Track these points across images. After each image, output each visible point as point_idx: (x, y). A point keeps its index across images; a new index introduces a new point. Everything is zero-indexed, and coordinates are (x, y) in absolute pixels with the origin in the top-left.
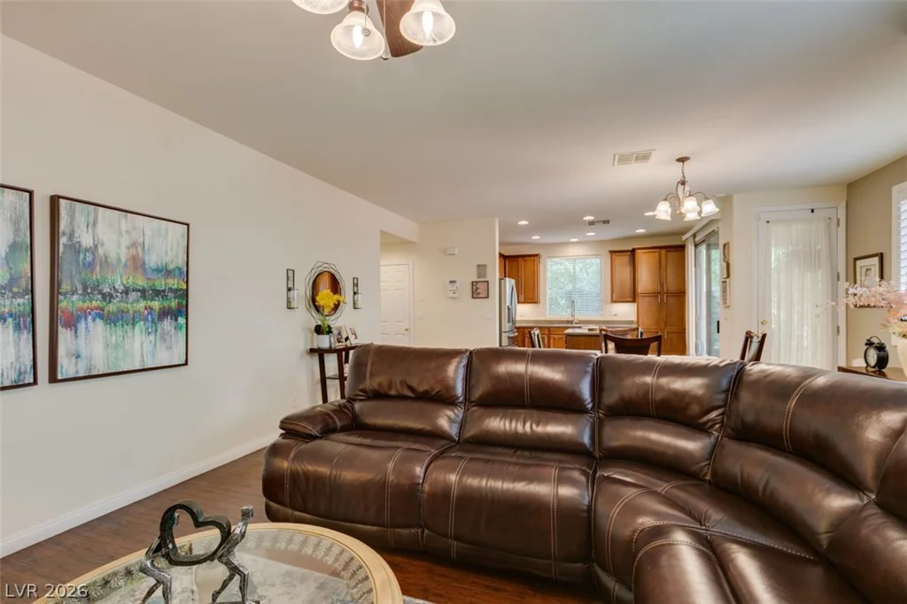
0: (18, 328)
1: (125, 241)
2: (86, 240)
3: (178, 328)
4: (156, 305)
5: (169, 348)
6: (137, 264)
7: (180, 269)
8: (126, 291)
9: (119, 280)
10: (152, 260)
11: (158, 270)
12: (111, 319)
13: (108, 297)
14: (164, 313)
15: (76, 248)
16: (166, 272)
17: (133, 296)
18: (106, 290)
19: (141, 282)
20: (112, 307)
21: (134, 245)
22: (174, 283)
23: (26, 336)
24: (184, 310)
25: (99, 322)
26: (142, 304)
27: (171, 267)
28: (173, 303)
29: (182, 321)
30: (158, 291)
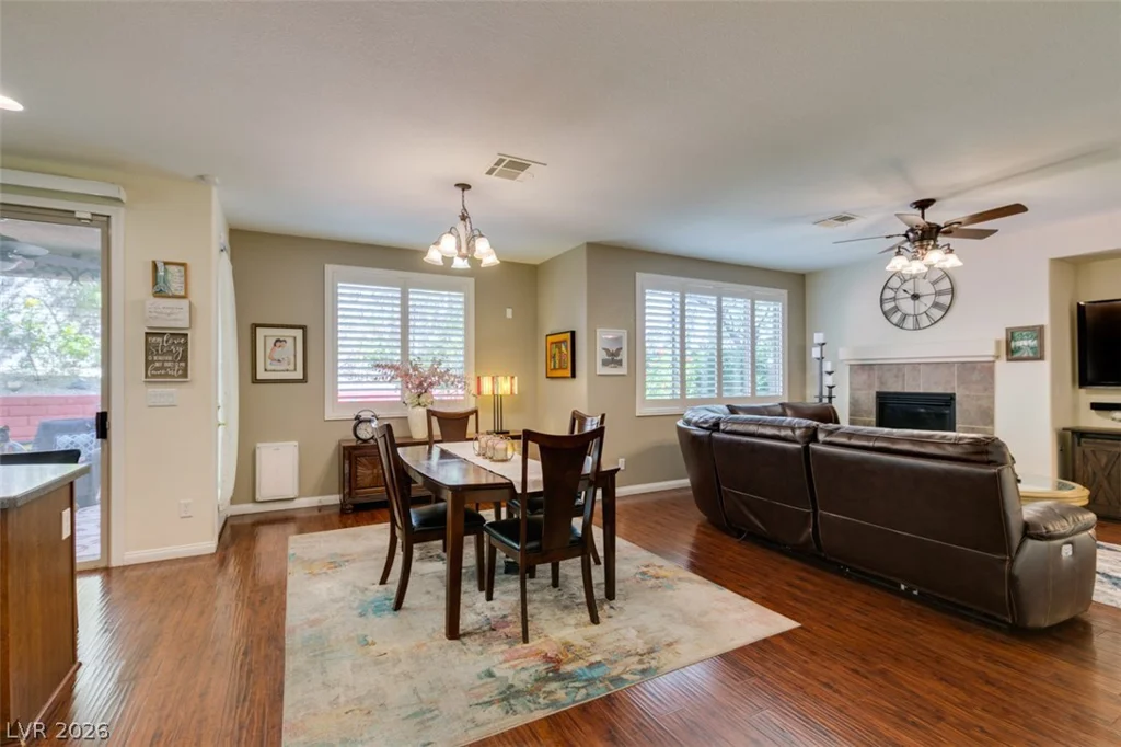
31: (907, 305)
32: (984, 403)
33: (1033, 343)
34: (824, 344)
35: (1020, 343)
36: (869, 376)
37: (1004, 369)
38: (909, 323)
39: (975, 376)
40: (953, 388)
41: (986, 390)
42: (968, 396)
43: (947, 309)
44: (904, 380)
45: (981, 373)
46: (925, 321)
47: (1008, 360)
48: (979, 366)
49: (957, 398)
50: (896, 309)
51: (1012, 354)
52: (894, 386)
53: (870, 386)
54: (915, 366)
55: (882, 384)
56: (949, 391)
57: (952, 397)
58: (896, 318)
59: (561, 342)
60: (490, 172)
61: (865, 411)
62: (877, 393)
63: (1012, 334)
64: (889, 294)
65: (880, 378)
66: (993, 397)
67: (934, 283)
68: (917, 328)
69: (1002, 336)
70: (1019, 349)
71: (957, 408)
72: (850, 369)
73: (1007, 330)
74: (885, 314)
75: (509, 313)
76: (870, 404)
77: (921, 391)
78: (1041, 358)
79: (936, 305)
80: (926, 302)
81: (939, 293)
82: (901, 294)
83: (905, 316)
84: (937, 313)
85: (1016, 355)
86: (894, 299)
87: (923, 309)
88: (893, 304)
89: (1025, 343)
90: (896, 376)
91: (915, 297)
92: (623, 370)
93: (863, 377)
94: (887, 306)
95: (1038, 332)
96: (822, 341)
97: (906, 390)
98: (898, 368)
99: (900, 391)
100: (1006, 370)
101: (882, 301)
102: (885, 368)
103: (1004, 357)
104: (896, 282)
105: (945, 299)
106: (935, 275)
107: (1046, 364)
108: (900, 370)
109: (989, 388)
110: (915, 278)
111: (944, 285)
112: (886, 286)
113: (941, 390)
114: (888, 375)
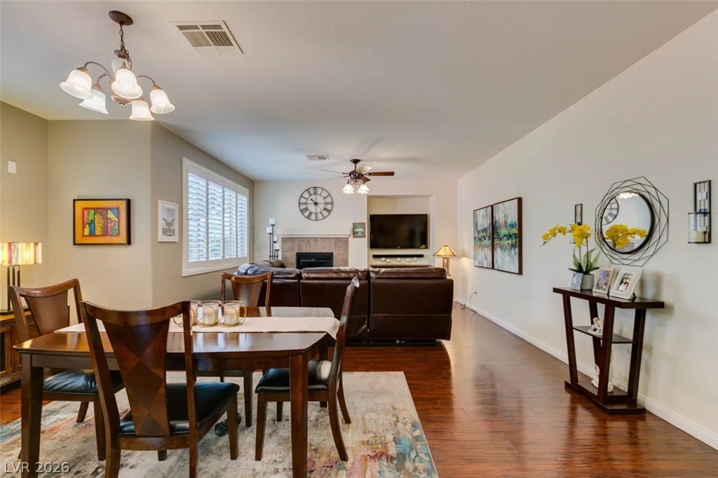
0: (490, 249)
1: (503, 215)
2: (497, 218)
3: (516, 254)
4: (510, 242)
5: (514, 264)
6: (506, 224)
7: (515, 223)
8: (504, 236)
9: (503, 232)
10: (509, 222)
11: (510, 225)
12: (502, 248)
13: (501, 239)
14: (512, 246)
15: (496, 222)
16: (512, 226)
17: (506, 238)
18: (501, 236)
19: (507, 232)
20: (502, 243)
21: (505, 216)
22: (515, 231)
23: (491, 253)
24: (517, 244)
25: (500, 250)
26: (507, 242)
27: (513, 223)
28: (514, 241)
29: (517, 250)
30: (510, 236)
31: (312, 208)
32: (345, 256)
33: (362, 230)
34: (273, 225)
35: (357, 230)
36: (293, 244)
37: (352, 240)
38: (313, 217)
39: (341, 244)
40: (333, 250)
41: (345, 250)
42: (338, 253)
43: (329, 212)
44: (310, 246)
45: (343, 242)
46: (320, 217)
47: (354, 237)
48: (343, 239)
49: (334, 255)
50: (307, 209)
51: (355, 234)
52: (305, 250)
53: (293, 250)
54: (316, 239)
55: (300, 248)
56: (331, 252)
57: (332, 254)
58: (307, 214)
59: (107, 209)
60: (181, 28)
61: (291, 264)
62: (297, 253)
63: (355, 226)
64: (303, 200)
65: (298, 245)
66: (347, 254)
67: (325, 198)
68: (316, 219)
69: (352, 226)
70: (357, 232)
71: (334, 259)
72: (282, 241)
73: (353, 224)
74: (301, 211)
75: (12, 167)
76: (293, 259)
77: (318, 251)
78: (364, 237)
79: (325, 209)
80: (321, 207)
81: (326, 203)
82: (309, 201)
83: (311, 213)
84: (325, 213)
85: (356, 235)
86: (306, 204)
87: (319, 210)
88: (305, 206)
89: (359, 230)
90: (307, 244)
91: (316, 204)
92: (175, 239)
93: (289, 245)
94: (302, 207)
95: (363, 225)
96: (274, 223)
97: (311, 252)
98: (307, 240)
99: (309, 252)
100: (353, 242)
101: (300, 204)
102: (301, 240)
103: (352, 236)
104: (306, 195)
105: (329, 207)
106: (325, 194)
107: (366, 239)
108: (308, 241)
109: (347, 250)
110: (316, 193)
111: (329, 200)
112: (301, 196)
113: (327, 251)
114: (302, 243)
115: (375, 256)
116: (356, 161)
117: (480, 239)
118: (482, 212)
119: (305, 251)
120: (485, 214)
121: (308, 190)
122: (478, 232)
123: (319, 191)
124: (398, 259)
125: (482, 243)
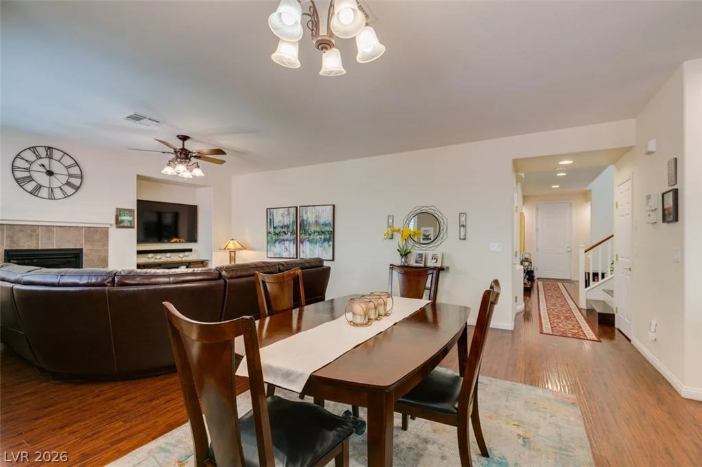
0: (294, 243)
1: (314, 216)
2: (305, 218)
3: (329, 246)
4: (322, 237)
5: (327, 253)
6: (317, 223)
7: (330, 223)
8: (314, 233)
9: (313, 229)
10: (321, 221)
11: (323, 224)
12: (311, 241)
13: (310, 234)
14: (325, 240)
15: (303, 221)
16: (326, 225)
17: (316, 234)
18: (310, 232)
19: (318, 229)
20: (311, 238)
21: (316, 216)
22: (329, 229)
23: (295, 246)
24: (332, 239)
25: (308, 243)
26: (319, 237)
27: (327, 222)
28: (328, 236)
29: (331, 243)
30: (323, 232)
31: (42, 178)
32: (103, 254)
33: (131, 219)
35: (123, 218)
38: (44, 192)
39: (97, 237)
40: (82, 245)
41: (104, 245)
42: (91, 250)
43: (77, 188)
44: (38, 240)
45: (99, 234)
46: (58, 193)
47: (117, 227)
48: (99, 230)
49: (84, 251)
50: (30, 179)
51: (119, 223)
52: (26, 244)
54: (48, 228)
55: (13, 242)
56: (78, 247)
57: (81, 250)
58: (30, 186)
62: (7, 251)
63: (119, 212)
64: (19, 163)
65: (10, 237)
66: (107, 250)
67: (67, 167)
68: (51, 197)
69: (114, 213)
70: (122, 221)
71: (84, 257)
73: (117, 209)
74: (17, 180)
77: (55, 247)
78: (133, 228)
79: (68, 183)
80: (61, 179)
81: (70, 176)
82: (37, 168)
83: (39, 187)
84: (69, 190)
85: (122, 225)
86: (29, 170)
87: (56, 184)
88: (27, 174)
89: (125, 218)
90: (31, 236)
91: (50, 173)
94: (19, 175)
95: (131, 211)
97: (40, 248)
98: (32, 230)
99: (33, 247)
100: (114, 233)
101: (14, 169)
102: (17, 228)
103: (115, 225)
104: (29, 155)
105: (76, 182)
106: (69, 161)
107: (135, 230)
108: (34, 231)
109: (106, 244)
110: (50, 157)
111: (75, 171)
112: (18, 156)
113: (72, 247)
114: (20, 235)
115: (139, 252)
116: (184, 138)
117: (276, 234)
118: (281, 211)
119: (26, 248)
120: (286, 213)
121: (33, 149)
122: (275, 228)
123: (57, 155)
124: (168, 255)
125: (281, 238)
